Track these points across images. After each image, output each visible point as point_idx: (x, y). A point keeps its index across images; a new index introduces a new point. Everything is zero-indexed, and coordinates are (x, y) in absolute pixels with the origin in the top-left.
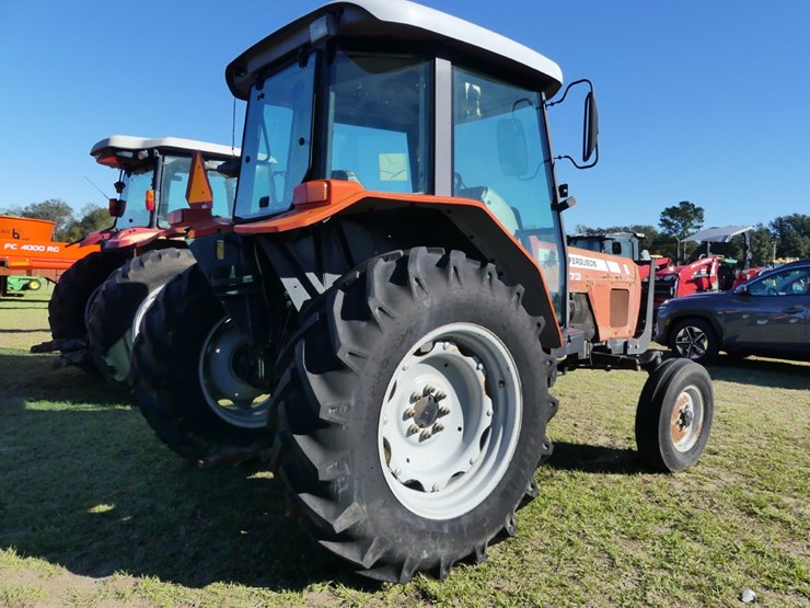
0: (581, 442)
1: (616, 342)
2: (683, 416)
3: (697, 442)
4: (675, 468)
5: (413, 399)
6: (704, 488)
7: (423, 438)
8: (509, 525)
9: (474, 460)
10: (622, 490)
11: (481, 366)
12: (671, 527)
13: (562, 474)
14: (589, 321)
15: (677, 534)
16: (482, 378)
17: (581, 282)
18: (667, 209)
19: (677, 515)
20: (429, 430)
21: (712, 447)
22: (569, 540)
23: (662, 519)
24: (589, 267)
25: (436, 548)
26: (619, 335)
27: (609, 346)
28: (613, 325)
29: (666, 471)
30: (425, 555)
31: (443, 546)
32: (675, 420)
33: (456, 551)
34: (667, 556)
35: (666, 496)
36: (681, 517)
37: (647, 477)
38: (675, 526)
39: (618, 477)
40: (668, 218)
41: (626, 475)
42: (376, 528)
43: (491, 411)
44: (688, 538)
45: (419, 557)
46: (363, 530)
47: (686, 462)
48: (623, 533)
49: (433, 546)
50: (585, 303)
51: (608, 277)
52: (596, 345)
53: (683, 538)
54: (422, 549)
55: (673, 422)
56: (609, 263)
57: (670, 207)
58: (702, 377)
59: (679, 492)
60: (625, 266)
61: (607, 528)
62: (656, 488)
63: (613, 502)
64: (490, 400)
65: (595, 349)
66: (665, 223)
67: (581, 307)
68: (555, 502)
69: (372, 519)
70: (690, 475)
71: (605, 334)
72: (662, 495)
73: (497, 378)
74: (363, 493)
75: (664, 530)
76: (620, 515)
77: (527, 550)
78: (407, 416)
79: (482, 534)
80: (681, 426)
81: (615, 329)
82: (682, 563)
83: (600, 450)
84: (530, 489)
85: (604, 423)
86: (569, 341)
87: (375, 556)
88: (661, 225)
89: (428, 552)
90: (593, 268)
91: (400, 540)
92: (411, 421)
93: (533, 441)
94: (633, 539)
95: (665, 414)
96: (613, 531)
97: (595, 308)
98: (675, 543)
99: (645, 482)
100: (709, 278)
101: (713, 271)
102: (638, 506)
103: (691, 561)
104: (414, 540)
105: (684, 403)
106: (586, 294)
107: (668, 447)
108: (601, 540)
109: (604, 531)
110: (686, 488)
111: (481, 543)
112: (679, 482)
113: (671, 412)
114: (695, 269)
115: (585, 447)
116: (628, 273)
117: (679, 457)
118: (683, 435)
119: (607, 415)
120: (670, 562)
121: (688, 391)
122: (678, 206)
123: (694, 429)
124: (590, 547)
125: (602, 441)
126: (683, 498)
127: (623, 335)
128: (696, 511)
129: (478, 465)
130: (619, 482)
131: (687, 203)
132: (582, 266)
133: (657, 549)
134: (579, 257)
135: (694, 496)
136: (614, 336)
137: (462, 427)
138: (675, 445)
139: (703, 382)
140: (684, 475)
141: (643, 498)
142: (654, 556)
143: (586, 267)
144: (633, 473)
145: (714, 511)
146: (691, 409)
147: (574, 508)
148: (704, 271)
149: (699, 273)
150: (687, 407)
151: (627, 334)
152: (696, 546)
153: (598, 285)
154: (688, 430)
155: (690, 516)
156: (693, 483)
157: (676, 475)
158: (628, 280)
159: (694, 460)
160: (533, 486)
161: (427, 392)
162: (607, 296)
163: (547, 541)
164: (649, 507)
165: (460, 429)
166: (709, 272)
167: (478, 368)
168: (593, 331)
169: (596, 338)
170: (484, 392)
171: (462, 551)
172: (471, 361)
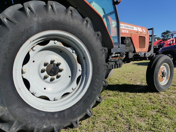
0: (131, 84)
1: (141, 53)
2: (163, 73)
3: (168, 82)
4: (161, 91)
5: (45, 65)
6: (171, 97)
7: (52, 80)
8: (89, 112)
9: (74, 88)
10: (141, 98)
11: (74, 51)
12: (157, 112)
13: (122, 93)
14: (132, 46)
15: (159, 114)
16: (76, 57)
17: (128, 33)
18: (163, 33)
19: (159, 107)
20: (55, 77)
21: (174, 84)
22: (116, 117)
23: (154, 108)
24: (131, 29)
25: (51, 123)
26: (143, 51)
27: (139, 54)
28: (140, 47)
29: (157, 92)
30: (45, 127)
31: (55, 123)
32: (160, 75)
33: (62, 124)
34: (154, 124)
35: (156, 100)
36: (161, 107)
37: (151, 94)
38: (158, 111)
39: (140, 94)
40: (163, 35)
41: (143, 93)
42: (15, 117)
43: (81, 69)
44: (163, 116)
45: (41, 127)
46: (8, 118)
47: (164, 88)
48: (138, 114)
49: (49, 123)
50: (130, 40)
51: (138, 32)
52: (135, 54)
53: (161, 116)
54: (43, 124)
55: (159, 75)
56: (138, 28)
57: (164, 32)
58: (169, 60)
59: (161, 98)
60: (144, 29)
61: (132, 112)
62: (153, 97)
63: (137, 102)
64: (80, 65)
65: (134, 55)
66: (162, 36)
67: (129, 42)
68: (116, 103)
69: (11, 113)
70: (166, 93)
71: (138, 50)
72: (154, 100)
73: (82, 56)
74: (4, 102)
75: (154, 113)
76: (138, 107)
77: (98, 121)
78: (43, 71)
79: (75, 117)
80: (162, 77)
81: (141, 49)
82: (159, 128)
83: (137, 86)
84: (99, 99)
85: (140, 79)
86: (119, 47)
87: (16, 128)
88: (162, 37)
89: (46, 125)
90: (132, 29)
91: (30, 122)
92: (45, 73)
93: (98, 80)
94: (141, 116)
95: (156, 72)
96: (134, 114)
97: (134, 42)
98: (157, 118)
99: (150, 95)
100: (173, 43)
101: (174, 42)
102: (145, 104)
103: (163, 126)
104: (37, 121)
105: (163, 69)
106: (131, 38)
107: (157, 84)
108: (128, 117)
109: (130, 114)
110: (164, 97)
111: (75, 120)
112: (161, 95)
113: (158, 71)
114: (169, 41)
115: (133, 85)
116: (145, 31)
117: (162, 87)
118: (163, 80)
119: (142, 76)
120: (154, 127)
121: (164, 65)
122: (165, 32)
123: (167, 78)
124: (123, 120)
125: (138, 83)
126: (162, 101)
127: (144, 51)
128: (167, 105)
129: (76, 90)
130: (140, 96)
131: (168, 31)
132: (129, 29)
133: (150, 121)
134: (127, 26)
135: (167, 100)
136: (141, 51)
137: (71, 76)
138: (160, 83)
139: (170, 62)
140: (163, 93)
141: (148, 100)
142: (148, 124)
143: (130, 29)
144: (146, 93)
145: (174, 105)
146: (166, 71)
147: (122, 105)
148: (172, 42)
149: (170, 42)
150: (164, 71)
151: (145, 51)
152: (166, 120)
153: (134, 35)
154: (165, 78)
155: (165, 107)
156: (166, 95)
157: (161, 93)
158: (145, 34)
159: (167, 88)
160: (99, 98)
161: (52, 62)
162: (138, 38)
163: (107, 118)
164: (150, 104)
165: (70, 77)
166: (173, 42)
167: (73, 52)
168: (133, 49)
169: (134, 52)
170: (77, 62)
171: (65, 124)
172: (69, 49)
